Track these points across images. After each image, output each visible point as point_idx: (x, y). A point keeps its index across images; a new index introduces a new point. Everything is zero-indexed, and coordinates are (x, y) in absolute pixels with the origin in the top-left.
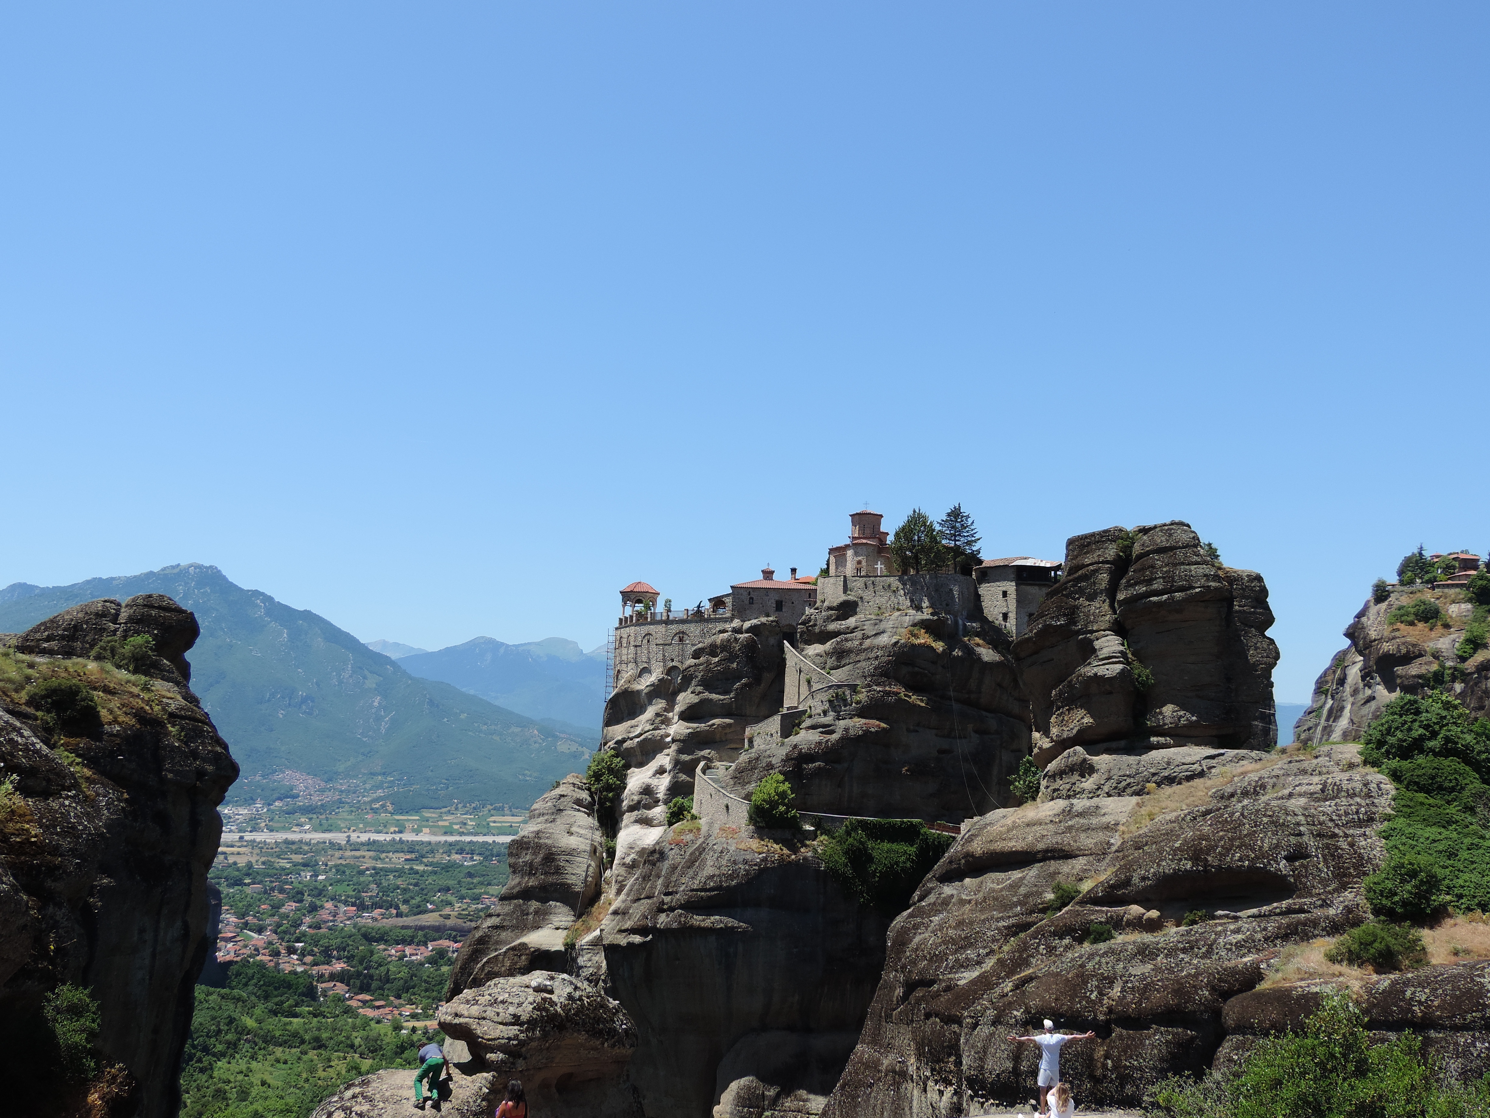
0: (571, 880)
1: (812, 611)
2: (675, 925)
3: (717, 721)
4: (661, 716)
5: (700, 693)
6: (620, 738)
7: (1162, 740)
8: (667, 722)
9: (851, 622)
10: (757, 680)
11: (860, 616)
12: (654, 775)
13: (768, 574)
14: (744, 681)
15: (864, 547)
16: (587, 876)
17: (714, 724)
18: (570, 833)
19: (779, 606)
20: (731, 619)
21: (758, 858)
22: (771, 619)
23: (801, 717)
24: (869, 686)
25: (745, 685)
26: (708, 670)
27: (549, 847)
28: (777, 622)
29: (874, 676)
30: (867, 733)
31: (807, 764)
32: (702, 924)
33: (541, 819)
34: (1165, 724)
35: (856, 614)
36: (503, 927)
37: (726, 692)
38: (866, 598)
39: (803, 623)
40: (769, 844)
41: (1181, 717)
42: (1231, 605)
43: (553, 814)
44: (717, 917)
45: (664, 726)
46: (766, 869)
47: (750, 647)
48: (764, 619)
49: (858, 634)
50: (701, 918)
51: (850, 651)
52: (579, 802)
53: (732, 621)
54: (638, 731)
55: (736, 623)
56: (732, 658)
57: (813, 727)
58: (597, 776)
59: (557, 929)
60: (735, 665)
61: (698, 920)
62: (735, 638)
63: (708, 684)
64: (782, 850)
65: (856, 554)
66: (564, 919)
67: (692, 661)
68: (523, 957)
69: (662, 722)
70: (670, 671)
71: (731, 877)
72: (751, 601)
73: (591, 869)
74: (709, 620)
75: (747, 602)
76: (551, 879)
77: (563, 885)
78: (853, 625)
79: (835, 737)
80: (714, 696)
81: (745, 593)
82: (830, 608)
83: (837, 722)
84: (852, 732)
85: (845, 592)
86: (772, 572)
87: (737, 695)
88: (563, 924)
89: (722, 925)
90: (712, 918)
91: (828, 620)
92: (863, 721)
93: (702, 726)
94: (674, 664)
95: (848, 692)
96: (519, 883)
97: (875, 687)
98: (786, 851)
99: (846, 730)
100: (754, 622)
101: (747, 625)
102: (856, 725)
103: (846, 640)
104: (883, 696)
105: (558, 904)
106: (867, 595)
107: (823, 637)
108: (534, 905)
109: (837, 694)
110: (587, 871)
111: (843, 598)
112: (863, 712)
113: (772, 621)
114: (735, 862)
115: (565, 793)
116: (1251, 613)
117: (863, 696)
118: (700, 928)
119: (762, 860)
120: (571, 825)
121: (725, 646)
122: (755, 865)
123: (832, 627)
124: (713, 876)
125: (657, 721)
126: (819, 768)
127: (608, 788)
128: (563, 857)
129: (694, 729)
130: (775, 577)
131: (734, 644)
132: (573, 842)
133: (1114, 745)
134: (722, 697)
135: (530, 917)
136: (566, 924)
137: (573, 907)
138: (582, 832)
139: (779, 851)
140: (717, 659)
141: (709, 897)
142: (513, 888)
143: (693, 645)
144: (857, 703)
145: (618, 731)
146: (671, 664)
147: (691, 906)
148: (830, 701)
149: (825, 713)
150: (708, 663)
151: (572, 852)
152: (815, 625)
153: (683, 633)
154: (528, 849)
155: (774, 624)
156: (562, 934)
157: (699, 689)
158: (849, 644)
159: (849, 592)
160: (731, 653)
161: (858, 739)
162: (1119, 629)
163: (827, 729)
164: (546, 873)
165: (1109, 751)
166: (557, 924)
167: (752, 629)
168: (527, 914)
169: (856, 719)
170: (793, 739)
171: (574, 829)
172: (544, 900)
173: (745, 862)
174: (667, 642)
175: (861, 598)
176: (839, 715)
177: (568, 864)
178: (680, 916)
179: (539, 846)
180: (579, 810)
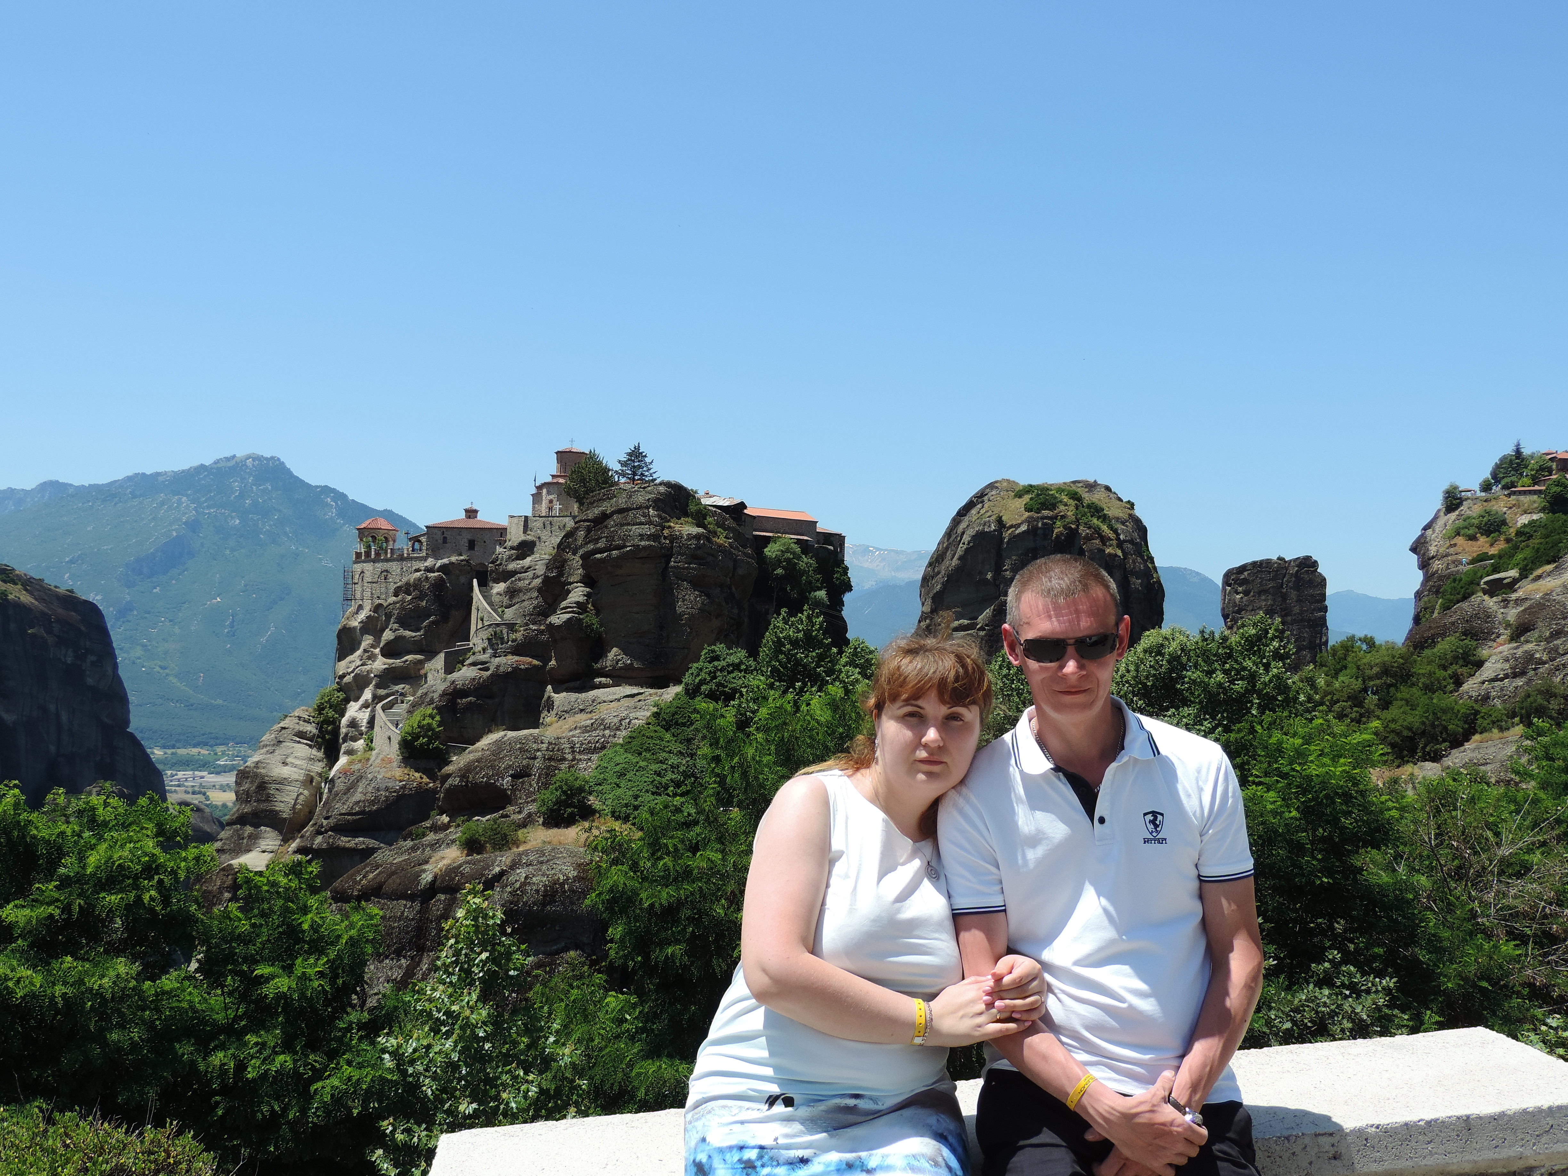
0: (279, 807)
1: (502, 550)
2: (324, 846)
3: (409, 657)
4: (368, 652)
5: (396, 630)
6: (341, 673)
7: (603, 680)
8: (372, 657)
9: (527, 561)
10: (445, 618)
11: (536, 556)
12: (360, 709)
13: (471, 513)
14: (432, 618)
15: (556, 486)
16: (295, 804)
17: (407, 661)
18: (285, 763)
19: (472, 545)
20: (425, 559)
21: (398, 785)
22: (462, 558)
23: (466, 654)
24: (527, 624)
25: (433, 623)
26: (403, 608)
27: (263, 777)
28: (467, 561)
29: (532, 615)
30: (516, 670)
31: (461, 698)
32: (347, 845)
33: (265, 750)
34: (607, 667)
35: (533, 553)
36: (223, 850)
37: (418, 630)
38: (544, 538)
39: (492, 562)
40: (411, 773)
41: (619, 660)
42: (669, 561)
43: (274, 745)
44: (361, 839)
45: (370, 662)
46: (404, 795)
47: (438, 585)
48: (454, 559)
49: (530, 574)
50: (347, 839)
51: (520, 590)
52: (301, 735)
53: (426, 560)
54: (353, 666)
55: (430, 562)
56: (420, 598)
57: (474, 664)
58: (320, 709)
59: (264, 852)
60: (424, 603)
61: (345, 841)
62: (427, 577)
63: (403, 622)
64: (421, 778)
65: (549, 493)
66: (271, 843)
67: (393, 599)
68: (230, 877)
69: (369, 658)
70: (377, 608)
71: (372, 803)
72: (445, 540)
73: (302, 797)
74: (409, 559)
75: (440, 541)
76: (262, 806)
77: (272, 811)
78: (527, 565)
79: (489, 673)
80: (408, 633)
81: (439, 533)
82: (512, 548)
83: (493, 660)
84: (502, 669)
85: (525, 532)
86: (476, 511)
87: (426, 632)
88: (270, 848)
89: (364, 846)
90: (357, 839)
91: (510, 559)
92: (517, 658)
93: (397, 662)
94: (380, 601)
95: (505, 631)
96: (238, 810)
97: (531, 626)
98: (426, 779)
99: (498, 667)
100: (445, 561)
101: (439, 563)
102: (507, 662)
103: (520, 580)
104: (537, 635)
105: (268, 829)
106: (545, 534)
107: (506, 576)
108: (249, 829)
109: (495, 633)
110: (297, 799)
111: (523, 537)
112: (517, 650)
113: (462, 561)
114: (378, 790)
115: (286, 726)
116: (684, 568)
117: (519, 636)
118: (345, 849)
119: (401, 788)
120: (287, 756)
121: (417, 584)
122: (395, 792)
123: (512, 566)
124: (359, 802)
125: (364, 657)
126: (470, 703)
127: (327, 721)
128: (273, 786)
129: (390, 665)
130: (480, 516)
131: (424, 583)
132: (285, 772)
133: (572, 684)
134: (414, 634)
135: (245, 841)
136: (273, 847)
137: (280, 832)
138: (298, 762)
139: (419, 779)
140: (410, 598)
141: (354, 821)
142: (233, 815)
143: (395, 583)
144: (512, 641)
145: (342, 667)
146: (378, 602)
147: (340, 829)
148: (489, 639)
149: (484, 650)
150: (403, 601)
151: (283, 781)
152: (501, 564)
153: (387, 571)
154: (247, 778)
155: (463, 563)
156: (267, 857)
157: (396, 626)
158: (520, 584)
159: (529, 532)
160: (421, 591)
161: (507, 675)
162: (587, 581)
163: (483, 665)
164: (258, 801)
165: (568, 690)
166: (264, 848)
167: (443, 568)
168: (243, 839)
169: (510, 657)
170: (455, 676)
171: (289, 760)
172: (256, 826)
173: (387, 789)
174: (374, 580)
175: (539, 538)
176: (496, 653)
177: (277, 792)
178: (329, 837)
179: (256, 775)
180: (299, 742)
